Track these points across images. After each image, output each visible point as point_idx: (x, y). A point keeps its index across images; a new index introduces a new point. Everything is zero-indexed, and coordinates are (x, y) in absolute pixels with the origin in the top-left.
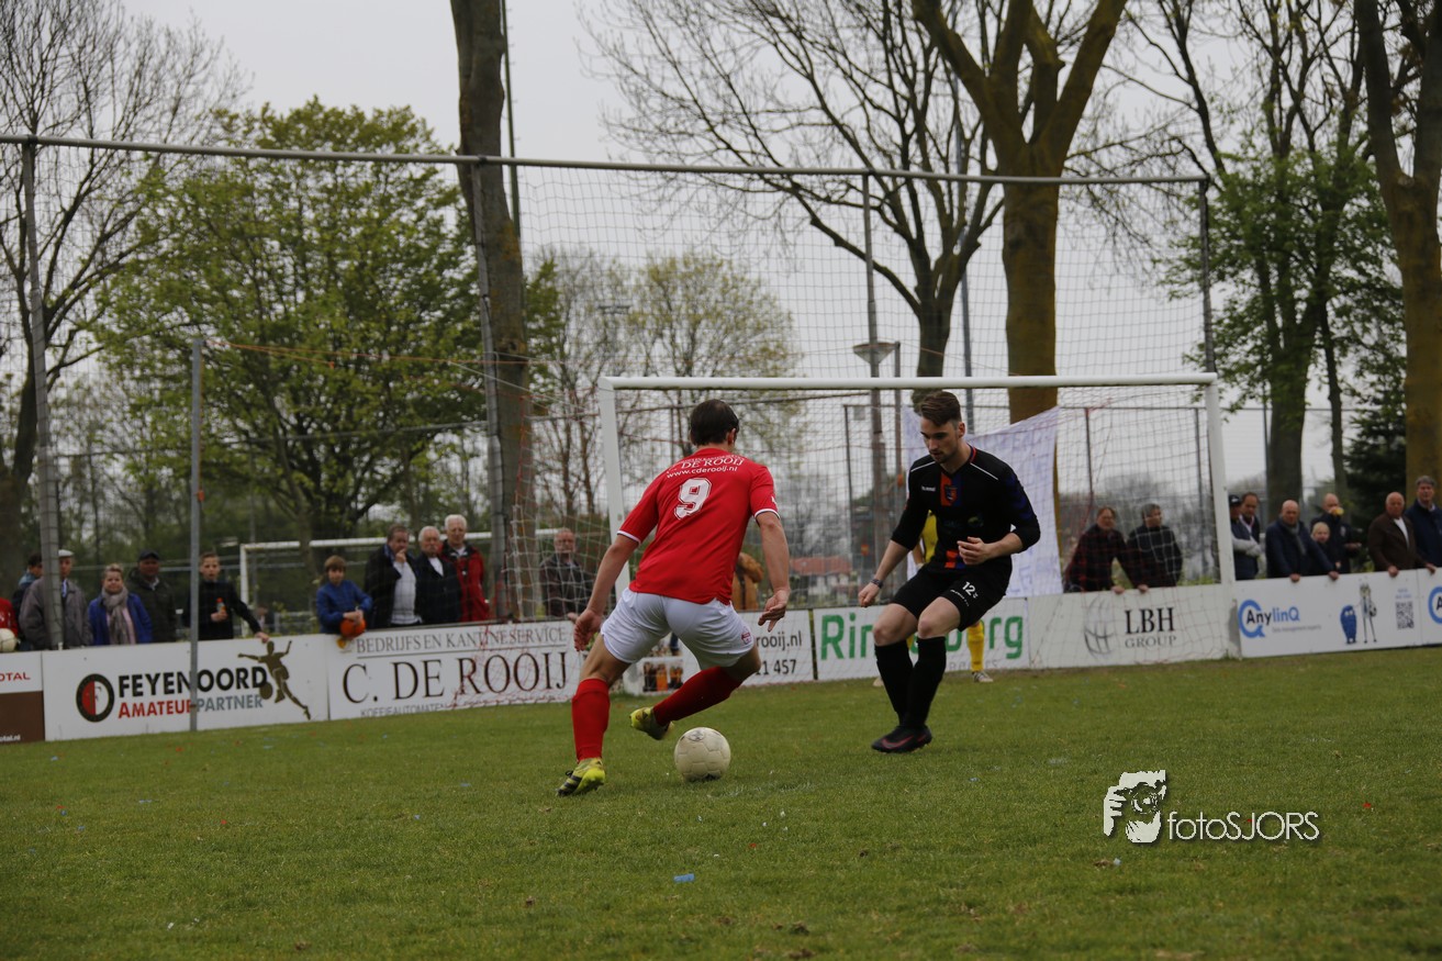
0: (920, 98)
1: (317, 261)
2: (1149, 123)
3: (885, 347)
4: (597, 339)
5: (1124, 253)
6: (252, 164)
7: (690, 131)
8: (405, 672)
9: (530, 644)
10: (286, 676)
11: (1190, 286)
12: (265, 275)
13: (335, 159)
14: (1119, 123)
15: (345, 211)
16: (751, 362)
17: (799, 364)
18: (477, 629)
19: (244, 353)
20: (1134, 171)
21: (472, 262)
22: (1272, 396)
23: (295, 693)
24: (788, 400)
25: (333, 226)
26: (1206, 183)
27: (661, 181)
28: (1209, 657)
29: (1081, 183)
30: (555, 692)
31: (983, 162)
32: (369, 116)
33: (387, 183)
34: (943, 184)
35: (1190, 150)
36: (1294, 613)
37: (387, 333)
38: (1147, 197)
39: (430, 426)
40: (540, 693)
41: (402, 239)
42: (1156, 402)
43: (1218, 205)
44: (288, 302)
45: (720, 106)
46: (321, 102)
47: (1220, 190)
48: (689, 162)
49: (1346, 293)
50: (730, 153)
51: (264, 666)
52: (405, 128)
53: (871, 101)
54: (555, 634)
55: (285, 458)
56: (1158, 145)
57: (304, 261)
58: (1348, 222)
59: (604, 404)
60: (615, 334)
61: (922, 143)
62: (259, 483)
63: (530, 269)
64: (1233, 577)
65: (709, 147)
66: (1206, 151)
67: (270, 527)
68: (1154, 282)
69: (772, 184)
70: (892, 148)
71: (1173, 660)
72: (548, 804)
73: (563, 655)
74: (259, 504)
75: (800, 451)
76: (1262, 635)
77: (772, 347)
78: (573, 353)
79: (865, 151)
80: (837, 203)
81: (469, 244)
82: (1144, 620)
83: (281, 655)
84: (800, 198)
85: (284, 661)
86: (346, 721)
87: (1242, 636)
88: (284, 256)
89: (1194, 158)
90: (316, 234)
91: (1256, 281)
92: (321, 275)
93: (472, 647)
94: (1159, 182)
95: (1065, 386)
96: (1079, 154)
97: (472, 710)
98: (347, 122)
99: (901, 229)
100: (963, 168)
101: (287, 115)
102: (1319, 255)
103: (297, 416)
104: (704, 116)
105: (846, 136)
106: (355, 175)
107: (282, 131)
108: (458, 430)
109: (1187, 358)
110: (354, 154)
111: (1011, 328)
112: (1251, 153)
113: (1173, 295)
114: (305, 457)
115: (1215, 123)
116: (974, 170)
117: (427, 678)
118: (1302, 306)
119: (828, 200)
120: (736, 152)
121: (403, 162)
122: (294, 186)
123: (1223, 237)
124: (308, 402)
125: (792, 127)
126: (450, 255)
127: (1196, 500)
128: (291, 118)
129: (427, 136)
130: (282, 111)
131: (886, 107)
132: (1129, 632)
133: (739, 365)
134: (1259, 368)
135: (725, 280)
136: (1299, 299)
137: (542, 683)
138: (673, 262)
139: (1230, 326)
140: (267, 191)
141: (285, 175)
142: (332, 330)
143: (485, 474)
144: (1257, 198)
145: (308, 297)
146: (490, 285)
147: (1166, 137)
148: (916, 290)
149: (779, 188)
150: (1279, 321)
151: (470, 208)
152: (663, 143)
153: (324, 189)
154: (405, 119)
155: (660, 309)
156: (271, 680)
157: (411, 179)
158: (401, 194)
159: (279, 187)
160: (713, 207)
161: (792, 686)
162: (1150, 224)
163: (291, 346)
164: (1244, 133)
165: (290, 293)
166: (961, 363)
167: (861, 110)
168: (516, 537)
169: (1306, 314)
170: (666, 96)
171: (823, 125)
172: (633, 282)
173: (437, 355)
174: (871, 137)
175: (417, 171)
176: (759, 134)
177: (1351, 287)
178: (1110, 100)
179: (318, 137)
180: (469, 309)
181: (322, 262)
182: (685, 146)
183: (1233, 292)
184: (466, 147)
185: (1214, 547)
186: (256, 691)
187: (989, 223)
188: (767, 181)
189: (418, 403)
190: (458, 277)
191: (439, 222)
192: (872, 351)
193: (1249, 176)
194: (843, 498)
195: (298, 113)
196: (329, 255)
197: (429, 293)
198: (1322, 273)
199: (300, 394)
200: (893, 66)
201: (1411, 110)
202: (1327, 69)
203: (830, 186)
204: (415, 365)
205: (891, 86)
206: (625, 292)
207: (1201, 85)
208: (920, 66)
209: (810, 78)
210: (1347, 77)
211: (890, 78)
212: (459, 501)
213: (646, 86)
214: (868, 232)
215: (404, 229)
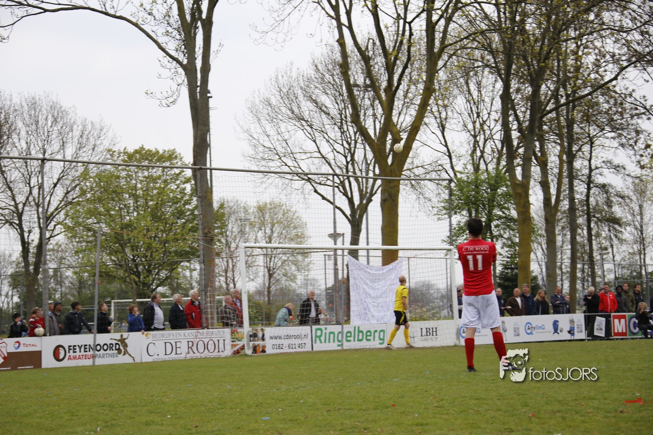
0: (353, 149)
1: (141, 202)
2: (432, 160)
3: (339, 235)
4: (239, 230)
5: (422, 204)
6: (120, 168)
7: (273, 159)
8: (168, 345)
9: (213, 336)
10: (127, 346)
11: (443, 217)
12: (123, 207)
13: (149, 167)
14: (421, 160)
15: (152, 185)
16: (292, 239)
17: (309, 240)
19: (115, 233)
20: (426, 176)
21: (196, 203)
23: (130, 353)
24: (305, 252)
25: (147, 190)
26: (451, 181)
27: (263, 176)
28: (449, 345)
29: (408, 180)
30: (221, 354)
31: (374, 171)
32: (161, 152)
33: (166, 175)
34: (360, 179)
35: (445, 169)
36: (479, 330)
37: (164, 227)
38: (431, 185)
39: (180, 260)
40: (216, 354)
41: (171, 194)
42: (432, 256)
43: (455, 188)
44: (131, 216)
45: (283, 151)
46: (144, 147)
47: (455, 183)
48: (272, 170)
49: (498, 220)
51: (119, 343)
52: (173, 156)
53: (335, 150)
54: (221, 333)
55: (129, 270)
56: (434, 167)
57: (137, 202)
58: (499, 195)
59: (241, 253)
60: (245, 229)
61: (353, 165)
62: (119, 279)
63: (216, 205)
64: (459, 318)
65: (279, 164)
66: (451, 170)
67: (122, 294)
68: (433, 214)
70: (343, 166)
71: (437, 346)
73: (224, 340)
74: (118, 286)
75: (308, 270)
77: (299, 234)
78: (230, 235)
79: (333, 167)
81: (195, 196)
82: (427, 332)
83: (125, 339)
84: (310, 183)
85: (126, 341)
86: (147, 363)
87: (461, 338)
88: (130, 200)
89: (447, 172)
90: (141, 192)
91: (468, 215)
92: (143, 207)
93: (192, 337)
94: (435, 180)
95: (401, 250)
96: (407, 170)
97: (192, 359)
98: (153, 154)
99: (345, 194)
100: (367, 174)
101: (132, 151)
102: (489, 206)
103: (133, 255)
104: (277, 154)
105: (327, 162)
106: (155, 172)
107: (131, 157)
108: (188, 261)
109: (443, 241)
110: (155, 165)
111: (383, 229)
112: (466, 171)
113: (439, 219)
114: (135, 270)
115: (453, 160)
116: (371, 174)
117: (176, 348)
119: (320, 184)
120: (289, 166)
121: (172, 168)
122: (134, 176)
123: (456, 200)
124: (137, 251)
125: (308, 158)
126: (188, 200)
127: (446, 290)
128: (134, 152)
129: (181, 159)
130: (131, 150)
131: (341, 152)
132: (422, 335)
133: (288, 240)
135: (284, 210)
137: (217, 350)
138: (266, 204)
139: (458, 230)
140: (125, 177)
141: (131, 172)
142: (146, 226)
143: (198, 276)
144: (468, 186)
145: (138, 215)
146: (202, 211)
147: (437, 165)
148: (350, 215)
149: (303, 179)
151: (196, 184)
152: (263, 163)
153: (144, 177)
154: (174, 153)
155: (261, 220)
156: (121, 348)
157: (175, 174)
158: (171, 179)
159: (129, 176)
160: (280, 185)
161: (304, 352)
162: (431, 194)
163: (132, 231)
164: (464, 164)
165: (132, 213)
166: (365, 241)
167: (332, 153)
168: (209, 299)
170: (265, 146)
171: (319, 158)
172: (251, 211)
173: (183, 235)
174: (335, 162)
175: (177, 171)
176: (297, 160)
177: (500, 218)
178: (418, 151)
179: (143, 159)
180: (194, 219)
181: (143, 202)
182: (271, 164)
183: (460, 218)
184: (195, 163)
185: (451, 306)
186: (116, 351)
187: (375, 193)
188: (299, 177)
189: (176, 252)
190: (191, 208)
191: (184, 189)
192: (335, 236)
193: (466, 179)
194: (323, 287)
195: (136, 150)
196: (146, 200)
197: (180, 214)
198: (490, 212)
199: (134, 248)
200: (343, 138)
201: (521, 158)
202: (492, 143)
203: (321, 179)
204: (175, 238)
205: (342, 145)
206: (248, 214)
207: (449, 147)
208: (353, 138)
209: (315, 141)
210: (499, 146)
211: (342, 142)
212: (188, 286)
213: (258, 143)
214: (334, 195)
215: (172, 191)
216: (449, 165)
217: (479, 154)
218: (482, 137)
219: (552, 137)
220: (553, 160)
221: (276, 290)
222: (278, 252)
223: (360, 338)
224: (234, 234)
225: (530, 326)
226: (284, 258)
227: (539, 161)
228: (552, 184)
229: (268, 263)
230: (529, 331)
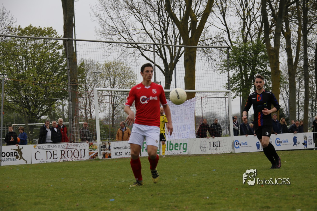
0: (166, 28)
1: (30, 61)
2: (216, 35)
4: (93, 80)
5: (210, 63)
6: (16, 39)
7: (115, 34)
8: (49, 153)
9: (77, 147)
10: (22, 154)
11: (224, 71)
12: (19, 64)
13: (35, 38)
14: (210, 34)
15: (37, 50)
16: (127, 86)
18: (65, 144)
19: (14, 81)
20: (213, 45)
21: (66, 62)
22: (242, 95)
23: (24, 158)
25: (34, 53)
26: (229, 48)
27: (108, 45)
28: (228, 153)
29: (201, 47)
30: (82, 158)
31: (180, 42)
32: (43, 29)
33: (46, 44)
34: (171, 47)
35: (225, 41)
36: (246, 143)
37: (46, 78)
38: (216, 51)
39: (55, 98)
40: (79, 158)
41: (50, 56)
42: (217, 96)
43: (231, 53)
44: (24, 70)
45: (122, 29)
46: (32, 25)
47: (232, 49)
48: (115, 41)
49: (259, 73)
50: (124, 39)
51: (17, 151)
52: (51, 32)
53: (155, 28)
54: (83, 145)
55: (23, 105)
56: (218, 39)
57: (28, 61)
58: (259, 57)
59: (95, 93)
60: (97, 79)
61: (166, 38)
62: (16, 110)
63: (78, 64)
64: (233, 135)
66: (229, 41)
67: (19, 120)
68: (217, 70)
69: (133, 46)
70: (160, 39)
71: (220, 153)
72: (81, 183)
73: (85, 150)
74: (16, 115)
76: (239, 148)
77: (132, 82)
78: (88, 83)
79: (154, 39)
80: (147, 50)
81: (65, 58)
82: (213, 144)
83: (21, 149)
84: (139, 49)
85: (22, 150)
86: (35, 164)
87: (235, 148)
88: (23, 60)
89: (226, 43)
90: (30, 55)
91: (239, 70)
92: (31, 64)
93: (64, 148)
94: (218, 47)
95: (197, 92)
96: (201, 41)
97: (64, 162)
98: (38, 30)
99: (161, 56)
100: (175, 43)
101: (24, 28)
102: (253, 64)
103: (25, 96)
104: (118, 31)
105: (150, 36)
106: (39, 42)
107: (23, 32)
108: (61, 100)
109: (224, 87)
110: (39, 37)
111: (185, 79)
112: (239, 42)
113: (221, 73)
114: (27, 105)
115: (231, 35)
116: (178, 44)
117: (54, 155)
118: (249, 76)
119: (145, 50)
120: (125, 39)
121: (50, 39)
122: (25, 44)
123: (232, 60)
124: (28, 93)
125: (138, 33)
126: (61, 60)
127: (225, 118)
128: (25, 29)
129: (56, 33)
130: (23, 27)
131: (159, 29)
132: (210, 147)
133: (125, 86)
134: (239, 89)
135: (122, 67)
136: (248, 74)
137: (80, 156)
139: (233, 80)
140: (20, 45)
141: (23, 42)
142: (34, 76)
143: (68, 109)
144: (240, 52)
145: (28, 69)
146: (70, 67)
147: (220, 38)
148: (164, 70)
149: (135, 47)
150: (244, 79)
151: (66, 50)
152: (109, 36)
153: (32, 45)
154: (51, 30)
155: (108, 73)
156: (18, 155)
157: (52, 43)
158: (50, 46)
159: (22, 44)
160: (120, 51)
162: (216, 57)
163: (24, 80)
164: (237, 37)
165: (24, 68)
166: (174, 86)
167: (153, 30)
168: (75, 124)
169: (250, 77)
170: (110, 26)
171: (144, 33)
172: (101, 67)
173: (57, 83)
174: (155, 36)
175: (54, 41)
176: (130, 35)
177: (260, 71)
178: (208, 29)
179: (31, 33)
180: (65, 72)
181: (31, 61)
182: (114, 37)
183: (235, 72)
184: (65, 36)
185: (229, 128)
187: (181, 56)
188: (132, 45)
189: (53, 93)
190: (63, 65)
191: (58, 53)
193: (238, 47)
195: (27, 28)
196: (33, 60)
197: (56, 69)
198: (254, 68)
199: (26, 91)
200: (160, 20)
201: (273, 33)
202: (255, 23)
203: (146, 47)
204: (52, 84)
205: (160, 25)
206: (100, 69)
207: (228, 26)
208: (166, 21)
209: (142, 23)
210: (260, 25)
211: (160, 23)
212: (61, 115)
213: (105, 24)
214: (154, 57)
215: (50, 54)
216: (227, 38)
217: (246, 30)
218: (249, 20)
219: (293, 19)
220: (294, 34)
221: (118, 118)
222: (118, 94)
223: (171, 148)
224: (90, 82)
225: (279, 141)
226: (123, 97)
227: (285, 35)
228: (293, 49)
229: (112, 100)
230: (278, 144)
